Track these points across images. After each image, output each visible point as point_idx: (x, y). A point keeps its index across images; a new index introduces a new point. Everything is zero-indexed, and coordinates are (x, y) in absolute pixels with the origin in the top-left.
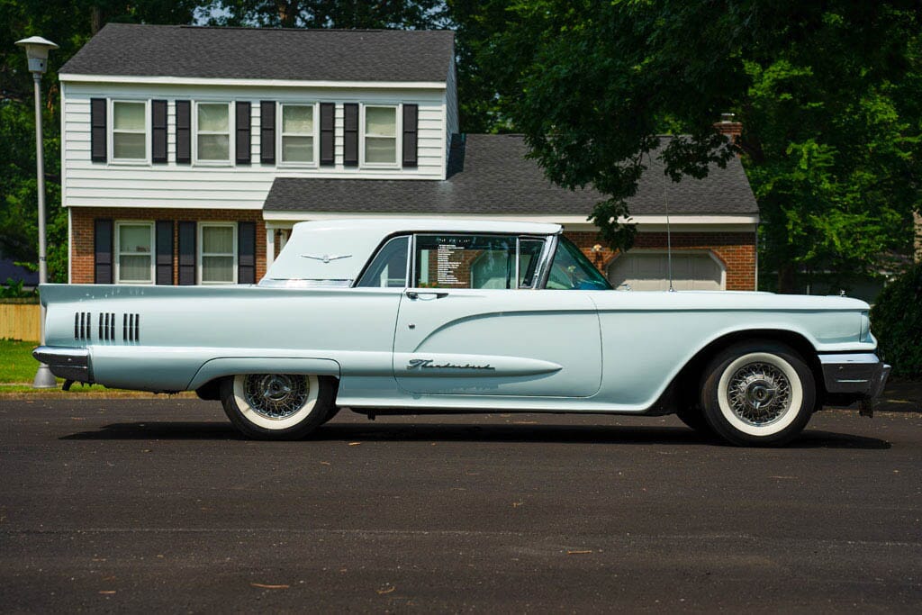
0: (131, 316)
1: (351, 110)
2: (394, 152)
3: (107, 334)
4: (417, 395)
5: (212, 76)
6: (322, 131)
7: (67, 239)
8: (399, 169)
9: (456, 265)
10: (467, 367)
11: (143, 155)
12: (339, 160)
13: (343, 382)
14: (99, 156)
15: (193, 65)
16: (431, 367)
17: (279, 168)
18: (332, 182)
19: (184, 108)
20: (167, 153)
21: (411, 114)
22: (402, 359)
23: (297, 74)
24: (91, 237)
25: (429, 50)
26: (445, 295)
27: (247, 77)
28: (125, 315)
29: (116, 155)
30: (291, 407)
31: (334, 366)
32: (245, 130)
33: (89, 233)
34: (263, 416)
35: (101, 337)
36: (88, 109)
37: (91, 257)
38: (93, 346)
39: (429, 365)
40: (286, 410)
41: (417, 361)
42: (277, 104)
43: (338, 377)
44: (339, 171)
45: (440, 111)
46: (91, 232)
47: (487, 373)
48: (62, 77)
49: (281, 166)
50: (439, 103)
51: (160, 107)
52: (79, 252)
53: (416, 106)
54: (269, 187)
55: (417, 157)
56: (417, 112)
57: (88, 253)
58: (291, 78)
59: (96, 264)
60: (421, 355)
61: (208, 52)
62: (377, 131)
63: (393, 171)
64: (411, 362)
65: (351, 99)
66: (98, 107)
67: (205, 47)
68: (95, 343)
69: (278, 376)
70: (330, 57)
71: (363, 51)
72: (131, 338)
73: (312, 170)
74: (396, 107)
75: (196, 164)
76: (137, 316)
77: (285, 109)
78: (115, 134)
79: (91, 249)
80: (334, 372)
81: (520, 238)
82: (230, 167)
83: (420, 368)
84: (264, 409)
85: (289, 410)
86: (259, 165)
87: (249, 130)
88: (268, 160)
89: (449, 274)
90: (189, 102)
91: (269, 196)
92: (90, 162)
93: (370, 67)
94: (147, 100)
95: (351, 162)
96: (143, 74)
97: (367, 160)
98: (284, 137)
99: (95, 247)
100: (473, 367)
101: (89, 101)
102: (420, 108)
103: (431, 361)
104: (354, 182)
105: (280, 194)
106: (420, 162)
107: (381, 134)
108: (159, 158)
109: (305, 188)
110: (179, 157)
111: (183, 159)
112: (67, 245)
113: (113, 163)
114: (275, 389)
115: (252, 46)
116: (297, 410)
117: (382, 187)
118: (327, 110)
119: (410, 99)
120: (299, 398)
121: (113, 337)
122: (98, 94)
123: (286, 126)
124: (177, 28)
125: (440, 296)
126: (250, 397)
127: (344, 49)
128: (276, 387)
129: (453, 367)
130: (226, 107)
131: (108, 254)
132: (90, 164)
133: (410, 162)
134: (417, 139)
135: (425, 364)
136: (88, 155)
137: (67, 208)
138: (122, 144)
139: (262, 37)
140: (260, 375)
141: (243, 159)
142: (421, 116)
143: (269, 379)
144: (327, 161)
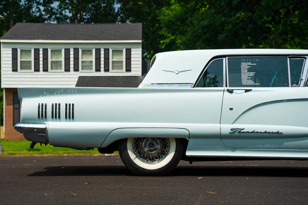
0: (70, 104)
1: (107, 51)
2: (122, 66)
3: (56, 116)
4: (234, 149)
5: (56, 39)
6: (96, 59)
7: (3, 100)
8: (124, 72)
9: (252, 74)
10: (266, 132)
11: (31, 69)
12: (102, 69)
13: (191, 142)
14: (15, 69)
15: (49, 36)
16: (244, 132)
17: (80, 72)
18: (100, 77)
19: (45, 51)
20: (39, 68)
21: (129, 52)
22: (226, 128)
23: (87, 38)
24: (12, 99)
25: (133, 29)
26: (250, 90)
27: (69, 40)
28: (66, 104)
29: (21, 69)
30: (159, 156)
31: (186, 132)
32: (68, 59)
33: (11, 97)
34: (144, 162)
35: (52, 117)
36: (11, 52)
37: (12, 106)
38: (48, 122)
39: (242, 131)
40: (157, 158)
41: (234, 129)
42: (80, 49)
43: (188, 139)
44: (102, 73)
45: (139, 51)
46: (12, 97)
47: (278, 136)
48: (2, 41)
49: (81, 72)
50: (139, 48)
51: (37, 51)
52: (7, 104)
53: (130, 49)
54: (77, 79)
55: (131, 68)
56: (130, 51)
57: (11, 105)
58: (85, 40)
59: (14, 109)
60: (236, 126)
61: (54, 32)
62: (116, 59)
63: (122, 73)
64: (231, 130)
65: (107, 47)
66: (14, 51)
67: (53, 30)
68: (49, 121)
69: (153, 139)
70: (98, 33)
71: (110, 30)
72: (69, 117)
73: (93, 73)
74: (123, 49)
75: (50, 72)
76: (73, 104)
77: (83, 51)
78: (21, 61)
79: (12, 103)
80: (186, 135)
81: (289, 58)
82: (62, 72)
83: (237, 133)
84: (144, 158)
85: (158, 158)
86: (73, 72)
87: (69, 59)
88: (76, 69)
89: (248, 79)
90: (47, 49)
91: (77, 83)
92: (12, 71)
93: (113, 35)
94: (32, 48)
95: (107, 70)
96: (31, 39)
97: (112, 69)
98: (82, 61)
99: (13, 102)
100: (269, 133)
101: (11, 49)
102: (132, 50)
103: (244, 129)
104: (107, 77)
105: (81, 82)
106: (132, 69)
107: (118, 59)
108: (37, 70)
109: (90, 79)
110: (44, 69)
111: (45, 70)
112: (3, 102)
113: (20, 72)
114: (151, 146)
115: (69, 29)
116: (163, 158)
117: (118, 79)
118: (98, 51)
119: (128, 47)
120: (164, 151)
121: (59, 117)
122: (15, 46)
123: (83, 57)
124: (42, 24)
125: (247, 91)
126: (136, 151)
127: (103, 30)
128: (151, 145)
129: (257, 132)
130: (61, 51)
131: (18, 105)
132: (12, 72)
133: (128, 69)
134: (131, 61)
135: (240, 131)
136: (11, 69)
137: (3, 88)
138: (23, 65)
139: (73, 27)
140: (141, 138)
141: (67, 70)
142: (132, 53)
143: (148, 140)
144: (98, 70)
